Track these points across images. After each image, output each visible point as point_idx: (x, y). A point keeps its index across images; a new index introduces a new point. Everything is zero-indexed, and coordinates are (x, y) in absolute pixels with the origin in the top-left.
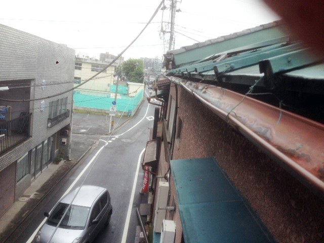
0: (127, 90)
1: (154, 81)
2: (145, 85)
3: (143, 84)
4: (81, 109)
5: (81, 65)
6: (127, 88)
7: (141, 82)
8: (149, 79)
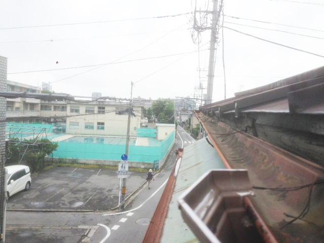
0: (156, 133)
1: (187, 121)
2: (176, 126)
3: (174, 125)
4: (92, 162)
5: (104, 108)
6: (155, 131)
7: (172, 122)
8: (181, 120)
